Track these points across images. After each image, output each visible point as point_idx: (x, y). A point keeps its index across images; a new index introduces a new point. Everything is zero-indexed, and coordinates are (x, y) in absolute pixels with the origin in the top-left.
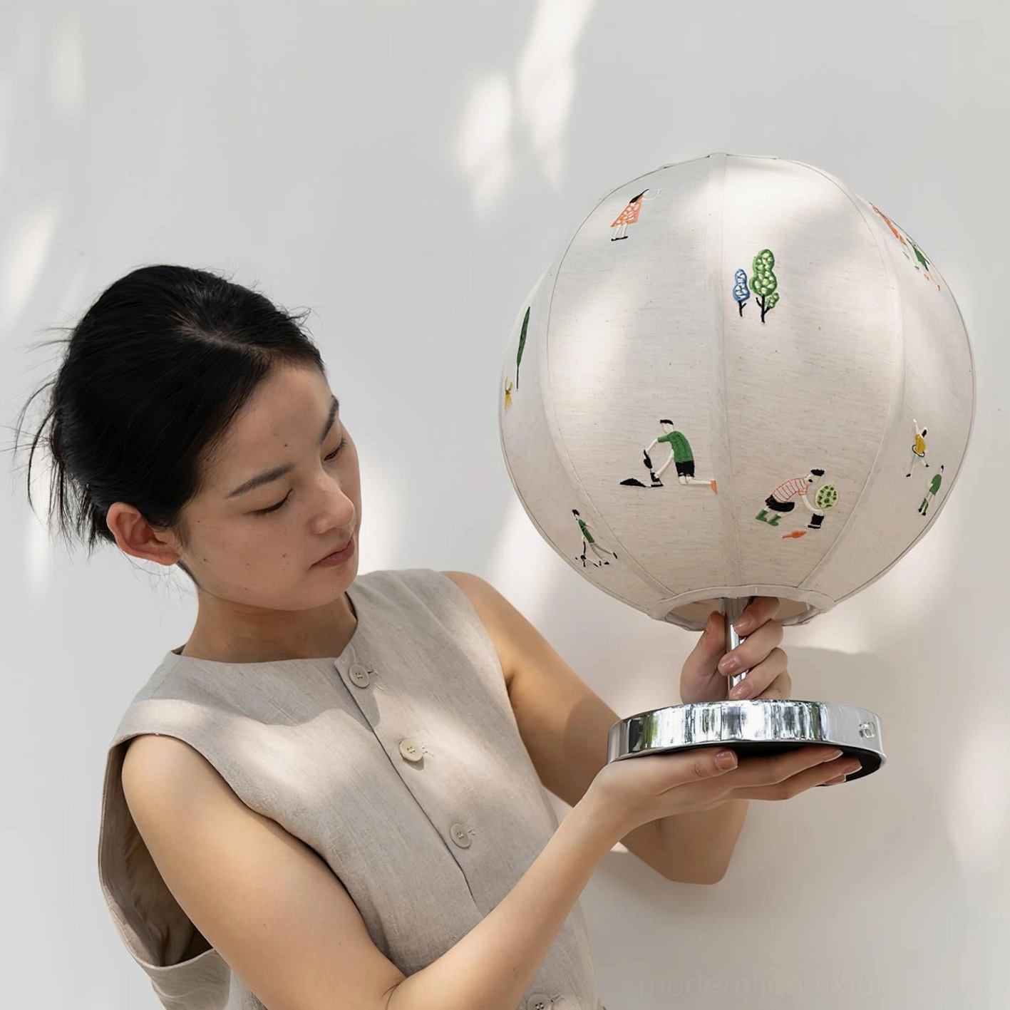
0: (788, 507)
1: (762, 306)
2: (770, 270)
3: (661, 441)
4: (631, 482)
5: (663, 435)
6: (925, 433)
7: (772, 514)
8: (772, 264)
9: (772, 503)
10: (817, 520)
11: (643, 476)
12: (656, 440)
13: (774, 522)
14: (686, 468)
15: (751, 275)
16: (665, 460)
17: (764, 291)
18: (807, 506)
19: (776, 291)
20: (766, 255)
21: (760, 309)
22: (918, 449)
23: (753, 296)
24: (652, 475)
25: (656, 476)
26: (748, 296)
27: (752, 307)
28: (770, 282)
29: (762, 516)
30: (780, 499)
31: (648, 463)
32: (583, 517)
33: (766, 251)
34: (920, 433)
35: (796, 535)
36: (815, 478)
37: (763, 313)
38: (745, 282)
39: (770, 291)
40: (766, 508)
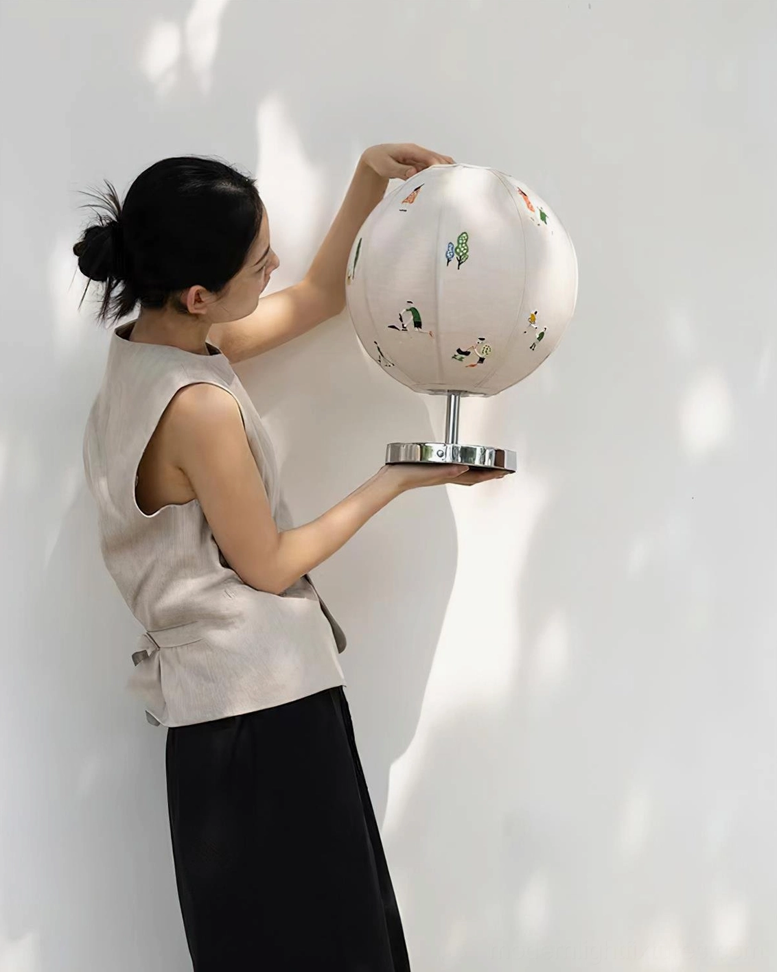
0: (467, 353)
1: (459, 261)
2: (465, 243)
3: (407, 310)
4: (393, 327)
5: (409, 308)
6: (536, 313)
7: (459, 356)
8: (467, 240)
9: (459, 351)
10: (482, 360)
11: (399, 325)
12: (405, 310)
13: (461, 359)
14: (418, 324)
15: (456, 245)
16: (409, 320)
17: (461, 254)
18: (477, 354)
19: (467, 254)
20: (464, 235)
21: (458, 263)
22: (532, 320)
23: (456, 256)
24: (403, 325)
25: (405, 326)
26: (453, 256)
27: (454, 262)
28: (465, 249)
29: (454, 357)
30: (463, 350)
31: (401, 319)
32: (379, 345)
33: (465, 233)
34: (533, 313)
35: (473, 366)
36: (480, 342)
37: (459, 264)
38: (452, 248)
39: (465, 254)
40: (457, 354)
